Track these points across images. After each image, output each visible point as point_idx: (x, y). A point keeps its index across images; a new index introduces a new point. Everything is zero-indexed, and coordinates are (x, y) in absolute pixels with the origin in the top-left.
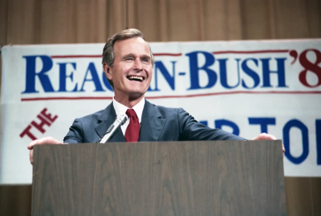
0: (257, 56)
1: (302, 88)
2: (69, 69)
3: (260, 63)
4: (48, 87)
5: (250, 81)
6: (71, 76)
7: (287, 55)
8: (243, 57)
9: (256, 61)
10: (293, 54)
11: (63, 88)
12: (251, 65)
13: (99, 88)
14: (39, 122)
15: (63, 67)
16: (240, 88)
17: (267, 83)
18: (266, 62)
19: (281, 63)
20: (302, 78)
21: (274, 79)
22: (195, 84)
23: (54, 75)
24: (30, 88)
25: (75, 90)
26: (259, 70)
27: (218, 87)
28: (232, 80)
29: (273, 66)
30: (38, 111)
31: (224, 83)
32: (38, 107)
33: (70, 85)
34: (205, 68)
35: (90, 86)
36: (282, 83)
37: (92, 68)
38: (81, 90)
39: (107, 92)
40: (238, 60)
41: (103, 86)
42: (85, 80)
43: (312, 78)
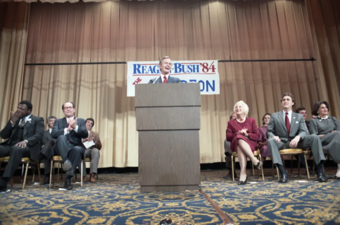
0: (192, 65)
1: (203, 72)
2: (145, 68)
3: (192, 66)
4: (139, 72)
5: (190, 71)
6: (145, 70)
7: (199, 64)
8: (188, 65)
9: (191, 66)
10: (201, 64)
11: (143, 72)
12: (190, 67)
13: (152, 72)
14: (137, 81)
15: (143, 67)
16: (187, 72)
17: (194, 71)
18: (194, 66)
19: (198, 66)
20: (203, 70)
21: (196, 70)
22: (176, 71)
23: (141, 69)
24: (135, 72)
25: (146, 73)
26: (192, 68)
27: (182, 72)
28: (185, 70)
29: (196, 67)
30: (137, 78)
31: (184, 71)
32: (136, 77)
33: (145, 72)
34: (179, 67)
35: (150, 72)
36: (198, 71)
37: (150, 67)
38: (148, 73)
39: (154, 74)
40: (187, 65)
41: (153, 72)
42: (149, 70)
43: (205, 70)
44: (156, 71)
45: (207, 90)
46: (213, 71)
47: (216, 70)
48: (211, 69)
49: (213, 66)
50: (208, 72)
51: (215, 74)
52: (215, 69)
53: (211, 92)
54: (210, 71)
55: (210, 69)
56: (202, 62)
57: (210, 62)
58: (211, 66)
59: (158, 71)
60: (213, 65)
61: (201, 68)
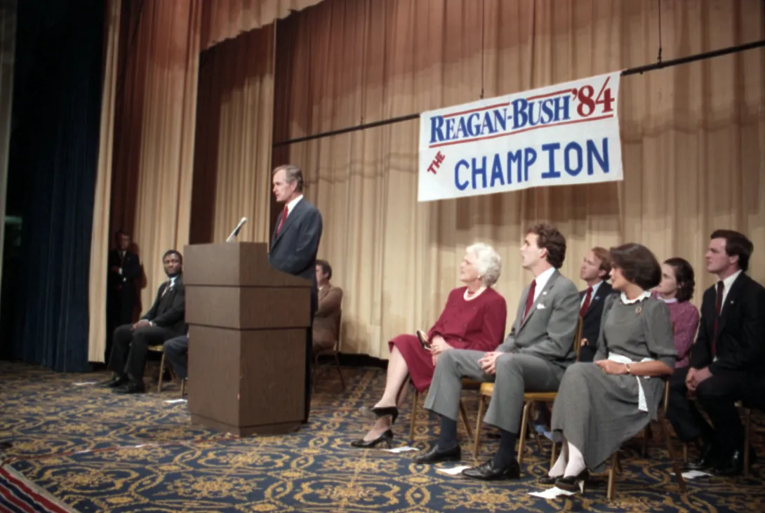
0: (553, 97)
1: (580, 118)
2: (451, 123)
3: (554, 102)
4: (441, 138)
5: (546, 117)
6: (452, 129)
7: (570, 94)
8: (543, 99)
9: (551, 101)
10: (575, 91)
11: (448, 137)
12: (548, 105)
13: (466, 135)
14: (436, 160)
15: (448, 122)
16: (540, 124)
17: (557, 118)
18: (557, 101)
19: (566, 99)
20: (580, 110)
21: (561, 113)
22: (516, 125)
23: (444, 128)
24: (433, 140)
25: (454, 137)
26: (552, 108)
27: (528, 125)
28: (535, 118)
29: (561, 103)
30: (435, 154)
31: (531, 123)
32: (435, 151)
33: (451, 135)
34: (522, 112)
35: (461, 135)
36: (566, 116)
37: (462, 120)
38: (457, 137)
39: (470, 137)
40: (540, 102)
41: (468, 133)
42: (459, 130)
43: (586, 109)
44: (474, 130)
45: (590, 171)
46: (608, 108)
47: (614, 105)
48: (601, 102)
49: (608, 93)
50: (594, 115)
51: (611, 116)
52: (613, 100)
53: (599, 176)
54: (599, 109)
55: (598, 102)
56: (577, 84)
57: (597, 82)
58: (600, 94)
59: (478, 127)
60: (607, 88)
61: (574, 103)
